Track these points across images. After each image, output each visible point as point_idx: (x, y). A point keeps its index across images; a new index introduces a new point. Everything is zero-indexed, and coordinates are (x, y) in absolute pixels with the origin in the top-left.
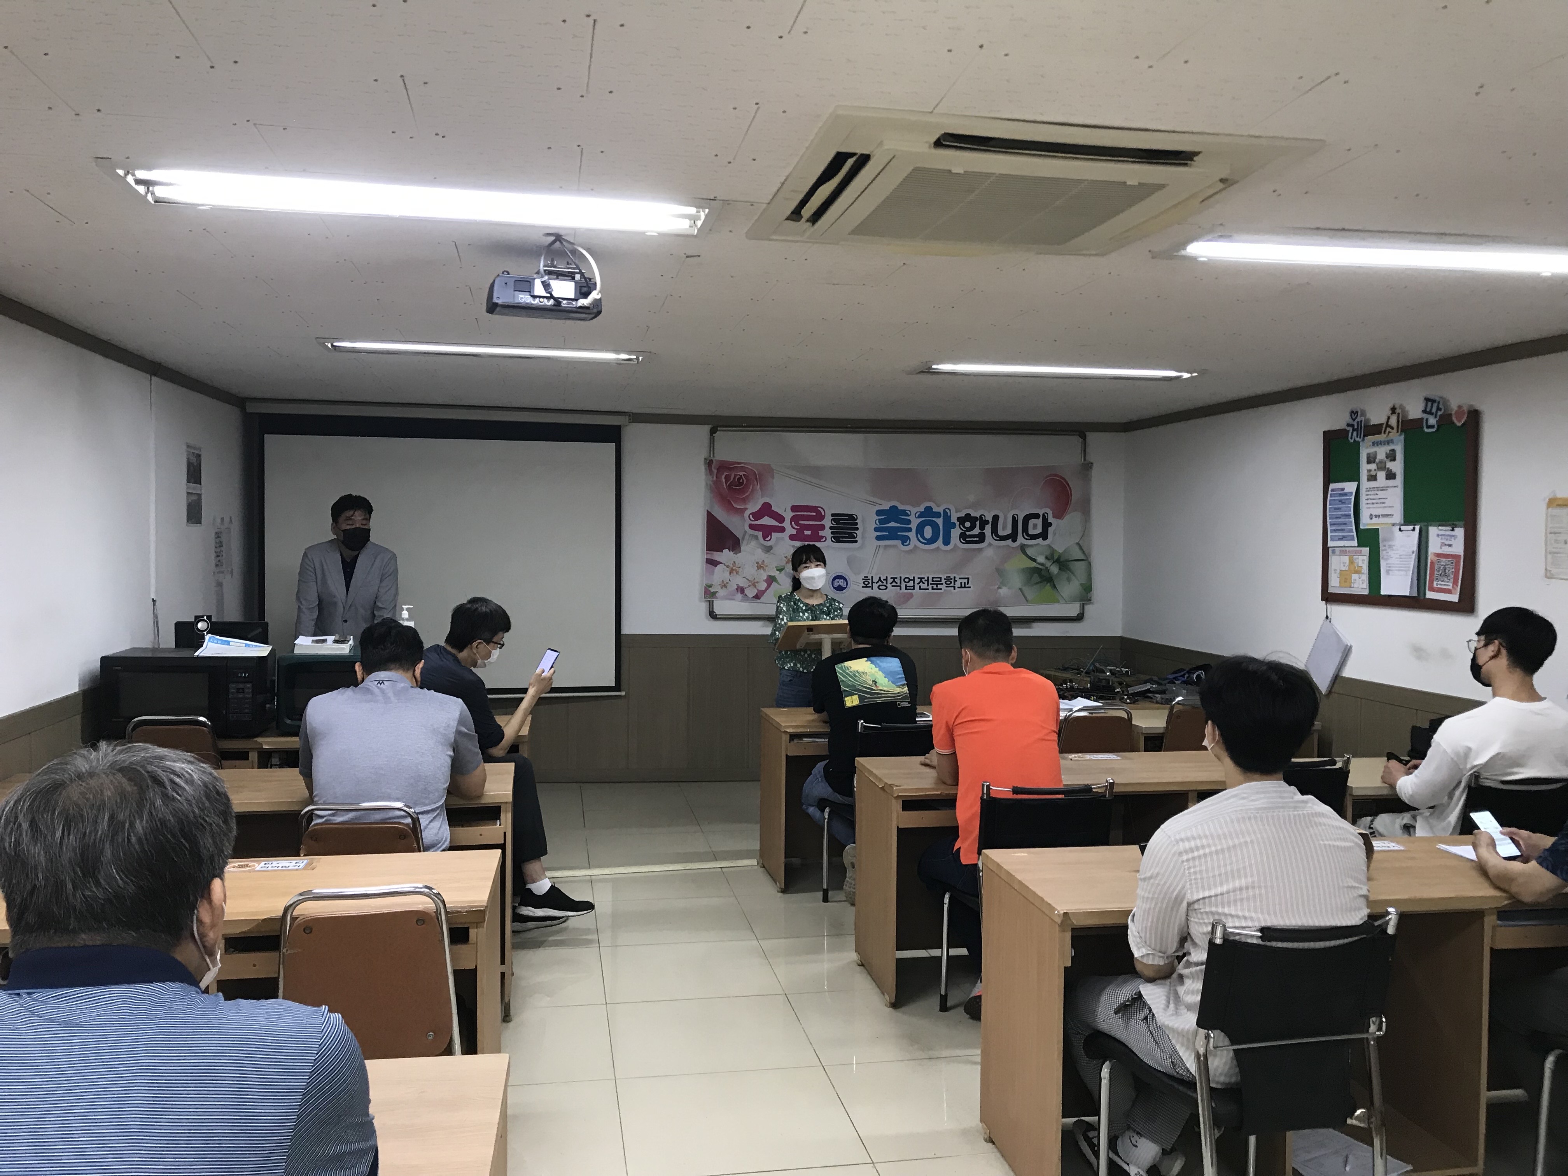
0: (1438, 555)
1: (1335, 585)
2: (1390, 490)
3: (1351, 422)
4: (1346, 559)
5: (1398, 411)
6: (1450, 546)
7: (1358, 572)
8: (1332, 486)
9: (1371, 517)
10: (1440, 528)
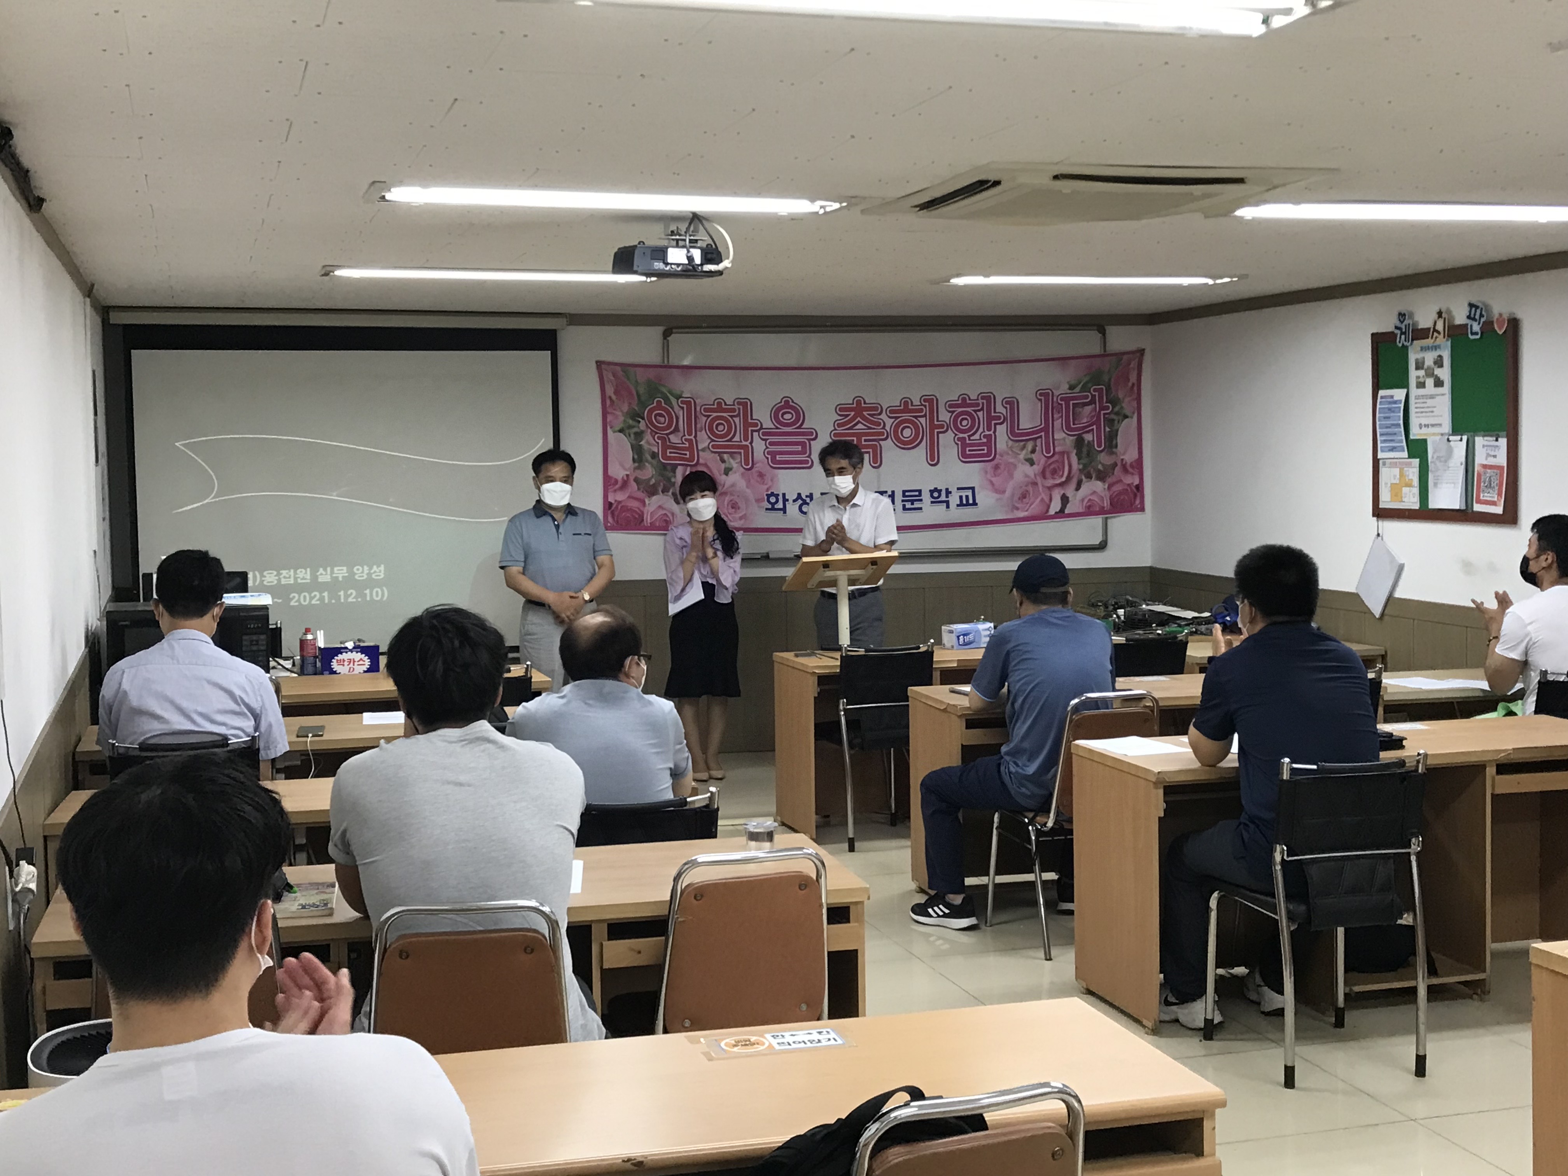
0: (1485, 466)
1: (1386, 501)
2: (1438, 398)
3: (1398, 324)
4: (1396, 471)
5: (1443, 315)
6: (1495, 456)
7: (1409, 485)
8: (1382, 393)
9: (1421, 426)
10: (1486, 438)
